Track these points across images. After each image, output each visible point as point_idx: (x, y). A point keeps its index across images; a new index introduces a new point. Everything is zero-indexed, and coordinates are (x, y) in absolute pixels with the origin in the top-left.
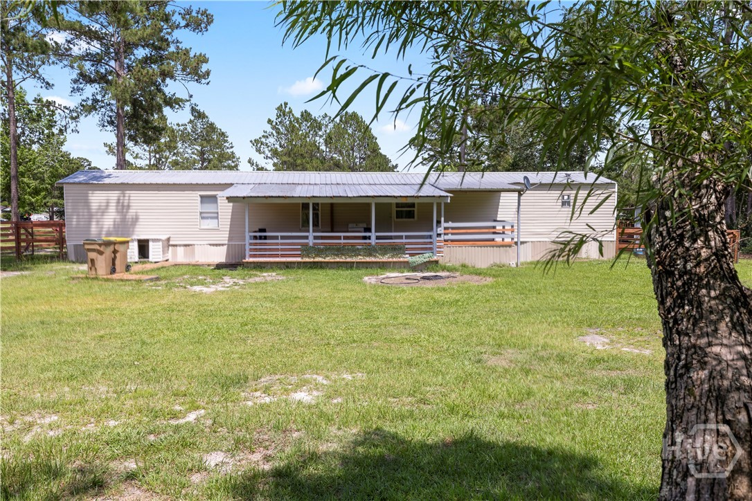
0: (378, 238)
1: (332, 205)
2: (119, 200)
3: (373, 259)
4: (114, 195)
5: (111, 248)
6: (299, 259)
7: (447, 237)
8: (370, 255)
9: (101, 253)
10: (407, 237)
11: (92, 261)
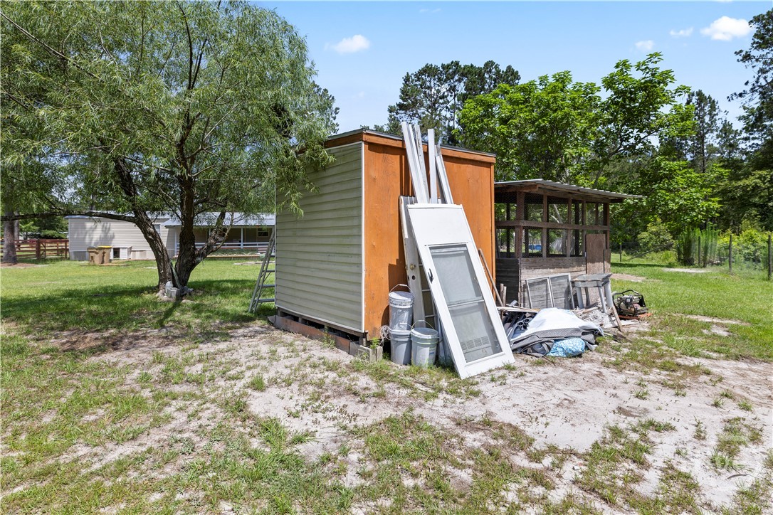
0: (244, 245)
3: (242, 255)
4: (100, 224)
5: (102, 251)
8: (240, 253)
9: (97, 253)
10: (259, 245)
11: (92, 257)
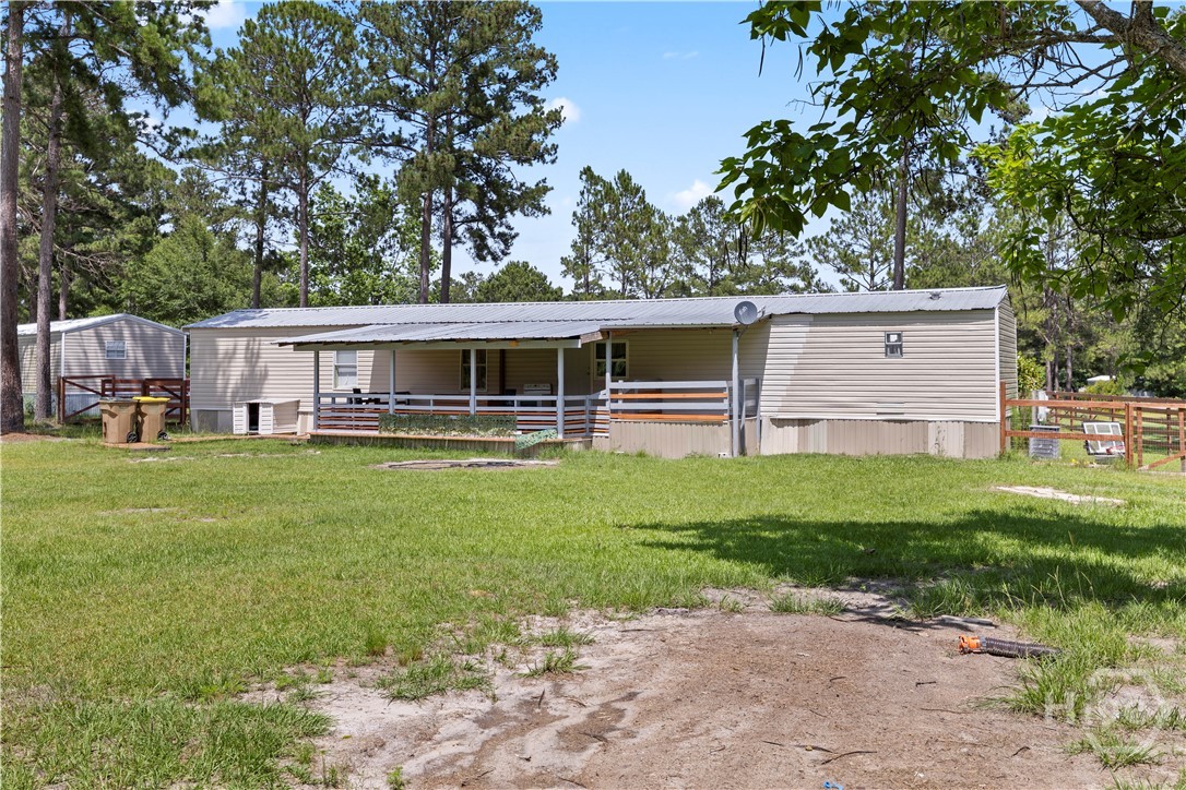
1: (503, 352)
2: (248, 345)
3: (472, 437)
4: (242, 342)
5: (129, 410)
6: (375, 433)
7: (615, 406)
8: (467, 430)
10: (521, 403)
11: (105, 424)
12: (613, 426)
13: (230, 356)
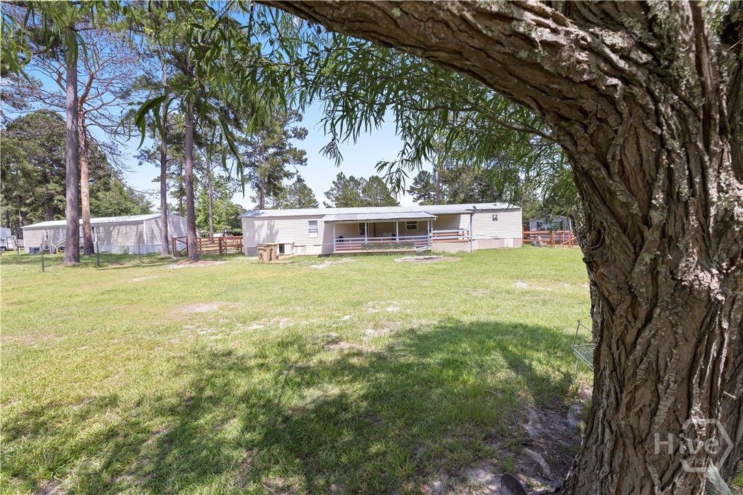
0: (400, 239)
1: (374, 223)
2: (268, 225)
3: (397, 250)
4: (266, 222)
5: (270, 248)
6: (360, 251)
7: (434, 238)
8: (396, 248)
9: (265, 251)
10: (415, 238)
11: (261, 254)
12: (434, 244)
13: (261, 227)
